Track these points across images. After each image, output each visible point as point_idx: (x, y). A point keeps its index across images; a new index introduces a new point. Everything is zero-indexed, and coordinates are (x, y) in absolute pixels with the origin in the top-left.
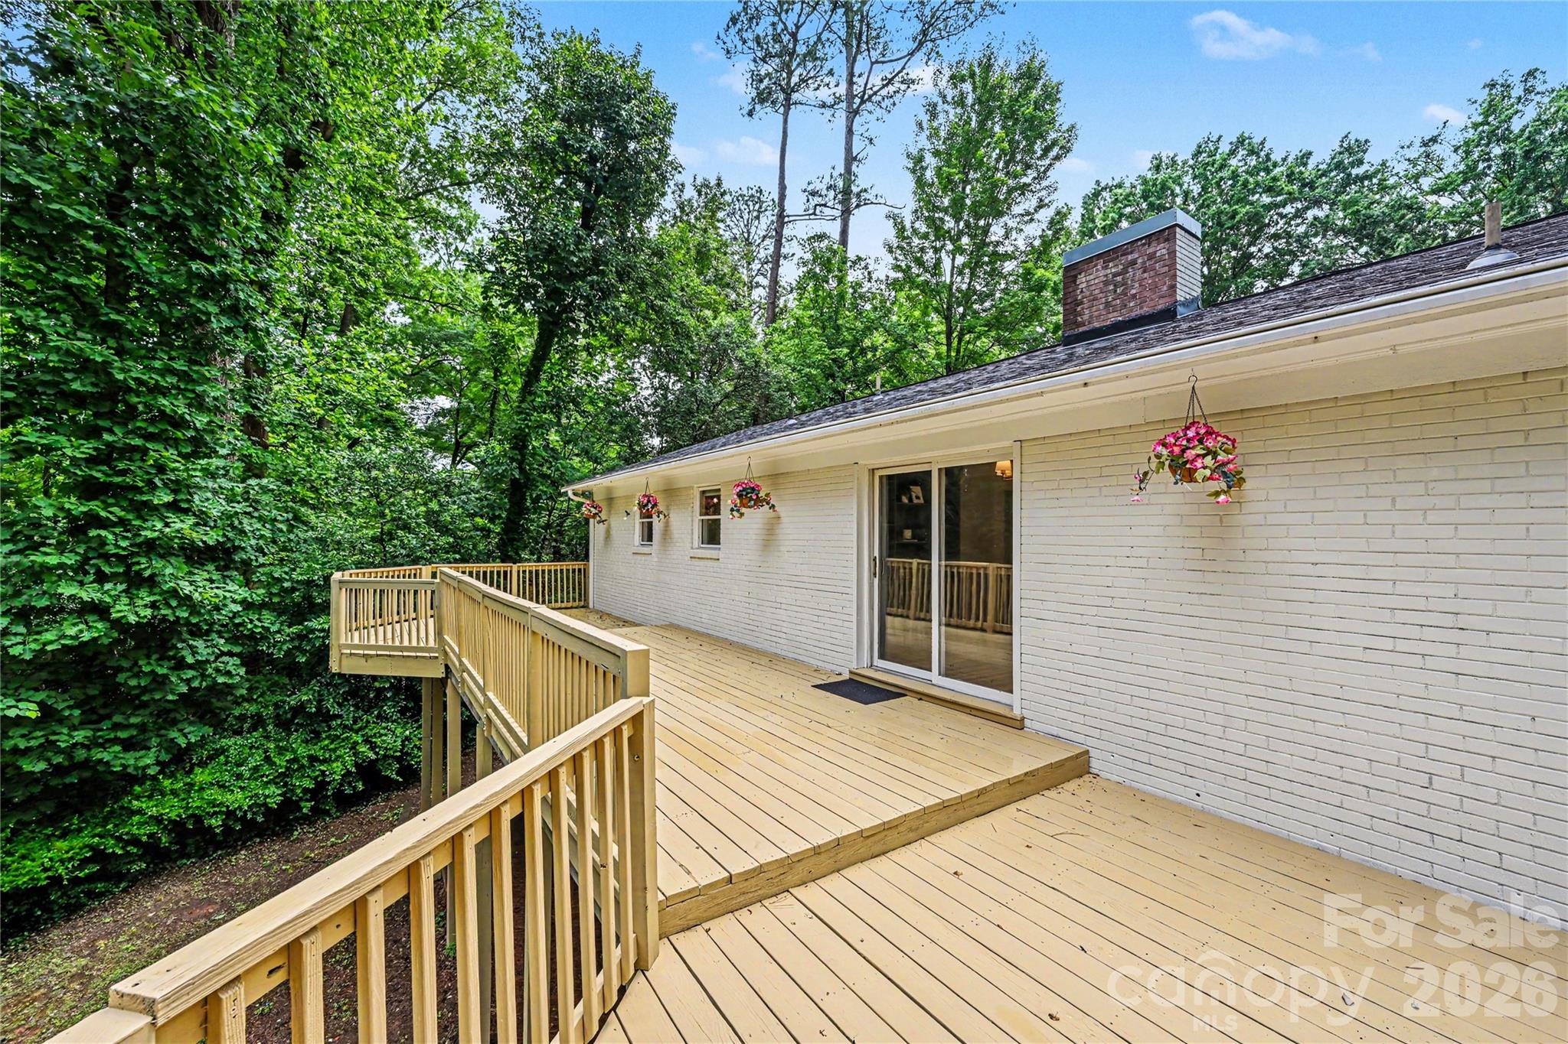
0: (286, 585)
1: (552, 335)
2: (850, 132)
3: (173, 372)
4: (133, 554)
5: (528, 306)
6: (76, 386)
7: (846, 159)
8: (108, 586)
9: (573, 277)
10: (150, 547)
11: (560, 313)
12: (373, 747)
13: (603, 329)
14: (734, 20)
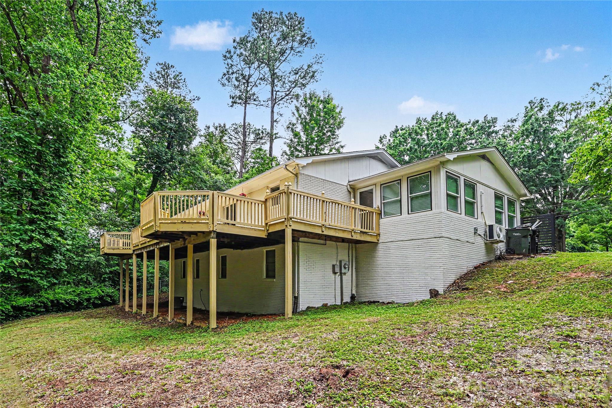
0: (77, 246)
1: (158, 180)
2: (272, 112)
3: (56, 185)
4: (46, 229)
5: (149, 171)
6: (35, 187)
7: (271, 122)
8: (41, 236)
9: (164, 163)
10: (50, 228)
11: (160, 173)
12: (103, 292)
13: (174, 178)
14: (225, 75)
